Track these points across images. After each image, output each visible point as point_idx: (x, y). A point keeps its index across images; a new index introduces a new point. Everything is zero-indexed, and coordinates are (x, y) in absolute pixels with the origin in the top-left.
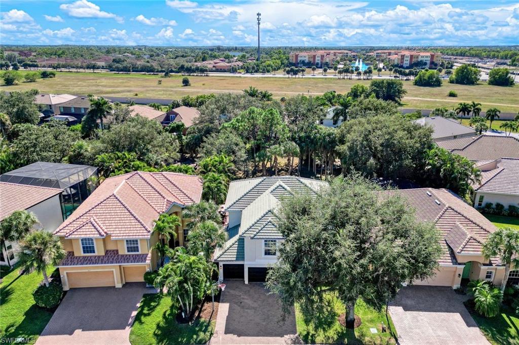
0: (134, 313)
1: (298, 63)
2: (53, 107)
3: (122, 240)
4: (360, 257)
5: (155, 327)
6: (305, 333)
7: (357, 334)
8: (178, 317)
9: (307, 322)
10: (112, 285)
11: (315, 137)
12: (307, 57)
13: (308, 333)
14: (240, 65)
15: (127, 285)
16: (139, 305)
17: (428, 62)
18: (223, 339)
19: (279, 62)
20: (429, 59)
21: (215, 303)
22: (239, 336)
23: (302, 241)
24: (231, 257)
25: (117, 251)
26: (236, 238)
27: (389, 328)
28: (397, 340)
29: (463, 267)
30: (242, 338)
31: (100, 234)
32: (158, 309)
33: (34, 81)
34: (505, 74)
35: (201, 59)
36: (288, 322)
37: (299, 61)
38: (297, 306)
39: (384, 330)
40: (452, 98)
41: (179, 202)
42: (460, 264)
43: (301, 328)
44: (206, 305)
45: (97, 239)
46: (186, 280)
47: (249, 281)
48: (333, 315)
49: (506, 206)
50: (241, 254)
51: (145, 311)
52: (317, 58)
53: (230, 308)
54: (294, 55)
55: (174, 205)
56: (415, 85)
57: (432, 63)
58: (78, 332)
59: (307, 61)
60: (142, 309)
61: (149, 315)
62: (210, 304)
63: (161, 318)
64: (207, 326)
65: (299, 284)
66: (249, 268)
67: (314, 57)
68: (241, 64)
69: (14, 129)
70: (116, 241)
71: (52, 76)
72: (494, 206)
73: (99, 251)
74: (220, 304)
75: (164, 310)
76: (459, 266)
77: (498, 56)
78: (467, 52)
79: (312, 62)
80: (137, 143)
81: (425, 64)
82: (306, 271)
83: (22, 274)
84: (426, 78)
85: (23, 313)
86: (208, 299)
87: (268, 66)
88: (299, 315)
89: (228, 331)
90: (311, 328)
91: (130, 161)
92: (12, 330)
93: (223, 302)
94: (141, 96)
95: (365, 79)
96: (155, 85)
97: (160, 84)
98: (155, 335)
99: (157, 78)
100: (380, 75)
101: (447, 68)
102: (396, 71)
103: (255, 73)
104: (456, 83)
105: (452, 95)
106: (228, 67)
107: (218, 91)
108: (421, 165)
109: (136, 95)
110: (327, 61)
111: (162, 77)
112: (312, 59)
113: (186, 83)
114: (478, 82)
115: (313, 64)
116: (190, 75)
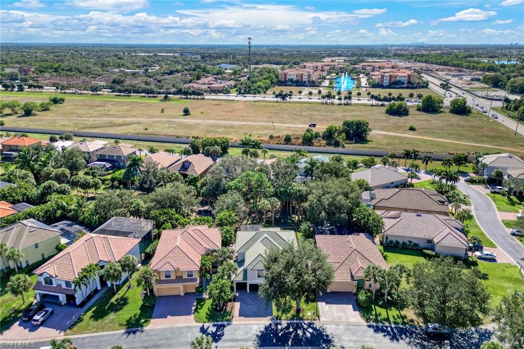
0: (194, 308)
1: (287, 82)
2: (90, 153)
3: (185, 271)
4: (297, 281)
5: (205, 314)
6: (277, 316)
7: (301, 315)
8: (216, 309)
9: (278, 310)
10: (179, 294)
11: (290, 192)
12: (295, 76)
13: (278, 316)
14: (233, 85)
15: (186, 294)
16: (195, 304)
17: (406, 82)
18: (238, 319)
19: (268, 81)
20: (406, 79)
21: (233, 303)
22: (246, 317)
23: (274, 274)
24: (240, 279)
25: (182, 276)
26: (242, 268)
27: (317, 313)
28: (319, 318)
29: (357, 282)
30: (247, 318)
31: (174, 268)
32: (205, 305)
33: (48, 110)
34: (463, 104)
35: (195, 78)
36: (268, 310)
37: (287, 79)
38: (273, 304)
39: (314, 313)
40: (411, 132)
41: (210, 248)
42: (355, 280)
43: (275, 313)
44: (229, 304)
45: (172, 271)
46: (221, 292)
47: (250, 291)
48: (290, 307)
49: (401, 243)
50: (245, 277)
51: (199, 307)
52: (304, 77)
53: (240, 304)
54: (283, 74)
55: (209, 250)
56: (387, 113)
57: (409, 82)
58: (169, 317)
59: (295, 80)
60: (197, 306)
61: (201, 308)
62: (231, 303)
63: (207, 310)
64: (230, 314)
65: (272, 293)
66: (250, 285)
67: (302, 75)
68: (233, 83)
69: (74, 179)
70: (182, 272)
71: (62, 102)
72: (394, 242)
73: (173, 277)
74: (236, 303)
75: (208, 306)
76: (355, 282)
77: (477, 67)
78: (449, 61)
79: (300, 80)
80: (175, 202)
81: (403, 83)
82: (275, 287)
83: (128, 289)
84: (395, 108)
85: (138, 309)
86: (230, 300)
87: (258, 88)
88: (274, 308)
89: (240, 315)
90: (280, 313)
91: (172, 215)
92: (137, 317)
93: (237, 301)
94: (150, 130)
95: (345, 104)
96: (158, 113)
97: (163, 112)
98: (206, 318)
99: (157, 102)
100: (360, 98)
101: (423, 87)
102: (373, 97)
103: (247, 95)
104: (423, 111)
105: (412, 129)
106: (221, 87)
107: (215, 123)
108: (351, 217)
109: (146, 129)
110: (314, 79)
111: (162, 101)
112: (300, 78)
113: (186, 112)
114: (441, 110)
115: (300, 82)
116: (187, 98)
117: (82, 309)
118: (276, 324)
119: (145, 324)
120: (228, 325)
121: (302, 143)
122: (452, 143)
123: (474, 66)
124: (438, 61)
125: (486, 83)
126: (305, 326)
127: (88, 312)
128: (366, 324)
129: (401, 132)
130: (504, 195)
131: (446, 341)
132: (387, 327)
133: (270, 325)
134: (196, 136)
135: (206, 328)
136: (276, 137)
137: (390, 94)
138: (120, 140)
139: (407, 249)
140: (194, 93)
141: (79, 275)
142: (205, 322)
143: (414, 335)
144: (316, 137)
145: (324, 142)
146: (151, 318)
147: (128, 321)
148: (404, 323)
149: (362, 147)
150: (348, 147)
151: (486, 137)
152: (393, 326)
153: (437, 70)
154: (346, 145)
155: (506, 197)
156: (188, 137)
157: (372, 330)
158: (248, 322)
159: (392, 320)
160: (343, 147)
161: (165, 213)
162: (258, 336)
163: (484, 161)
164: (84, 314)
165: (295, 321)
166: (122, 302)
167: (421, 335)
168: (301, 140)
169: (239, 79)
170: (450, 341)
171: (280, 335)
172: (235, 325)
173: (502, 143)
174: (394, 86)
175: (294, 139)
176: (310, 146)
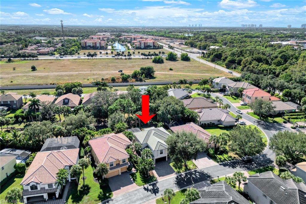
0: (132, 179)
3: (121, 160)
5: (141, 181)
7: (188, 168)
8: (145, 177)
10: (118, 175)
12: (92, 43)
13: (178, 171)
14: (53, 50)
15: (122, 173)
16: (131, 177)
18: (160, 178)
19: (77, 47)
20: (152, 44)
21: (151, 171)
22: (163, 176)
25: (119, 163)
27: (194, 165)
28: (197, 167)
31: (116, 159)
32: (137, 176)
34: (187, 56)
35: (24, 46)
37: (87, 46)
38: (171, 166)
40: (172, 71)
41: (126, 144)
43: (176, 170)
44: (149, 172)
45: (114, 161)
47: (155, 163)
49: (207, 124)
51: (134, 178)
52: (97, 44)
54: (84, 42)
56: (154, 62)
57: (154, 46)
58: (121, 188)
59: (92, 46)
61: (136, 179)
63: (140, 179)
64: (154, 177)
66: (156, 159)
70: (119, 161)
72: (204, 124)
73: (115, 165)
74: (153, 171)
75: (139, 176)
81: (151, 46)
84: (157, 59)
85: (100, 189)
88: (174, 168)
89: (159, 176)
90: (178, 169)
92: (103, 193)
94: (15, 82)
95: (128, 59)
96: (12, 71)
97: (15, 70)
98: (143, 182)
99: (3, 63)
100: (134, 55)
101: (161, 48)
102: (142, 54)
103: (66, 56)
104: (169, 60)
105: (171, 69)
106: (47, 52)
107: (59, 74)
108: (184, 115)
109: (12, 82)
110: (103, 45)
111: (7, 62)
112: (95, 45)
113: (34, 69)
114: (177, 59)
115: (95, 47)
116: (25, 60)
117: (63, 200)
118: (180, 176)
119: (111, 196)
120: (157, 183)
121: (122, 81)
122: (192, 75)
123: (176, 37)
124: (159, 35)
125: (187, 45)
126: (194, 173)
127: (68, 200)
128: (218, 164)
129: (167, 71)
130: (229, 96)
131: (253, 163)
132: (227, 163)
133: (177, 176)
134: (52, 83)
135: (147, 188)
136: (106, 79)
137: (150, 52)
138: (5, 91)
139: (210, 126)
140: (30, 56)
141: (57, 178)
142: (144, 185)
143: (240, 163)
144: (129, 77)
145: (134, 80)
146: (111, 192)
147: (98, 197)
148: (233, 160)
149: (154, 81)
150: (147, 81)
151: (205, 70)
152: (229, 162)
153: (161, 39)
154: (146, 80)
155: (231, 97)
156: (47, 84)
157: (222, 166)
158: (166, 179)
159: (227, 159)
160: (145, 81)
161: (82, 131)
162: (176, 184)
163: (216, 82)
164: (66, 202)
165: (188, 172)
166: (86, 188)
167: (242, 163)
168: (121, 80)
169: (55, 46)
170: (254, 162)
171: (186, 180)
172: (160, 182)
173: (212, 73)
174: (146, 48)
175: (117, 79)
176: (127, 82)
